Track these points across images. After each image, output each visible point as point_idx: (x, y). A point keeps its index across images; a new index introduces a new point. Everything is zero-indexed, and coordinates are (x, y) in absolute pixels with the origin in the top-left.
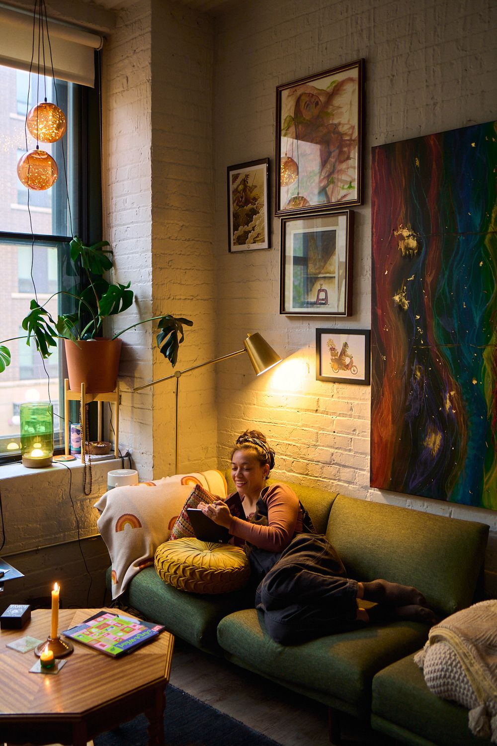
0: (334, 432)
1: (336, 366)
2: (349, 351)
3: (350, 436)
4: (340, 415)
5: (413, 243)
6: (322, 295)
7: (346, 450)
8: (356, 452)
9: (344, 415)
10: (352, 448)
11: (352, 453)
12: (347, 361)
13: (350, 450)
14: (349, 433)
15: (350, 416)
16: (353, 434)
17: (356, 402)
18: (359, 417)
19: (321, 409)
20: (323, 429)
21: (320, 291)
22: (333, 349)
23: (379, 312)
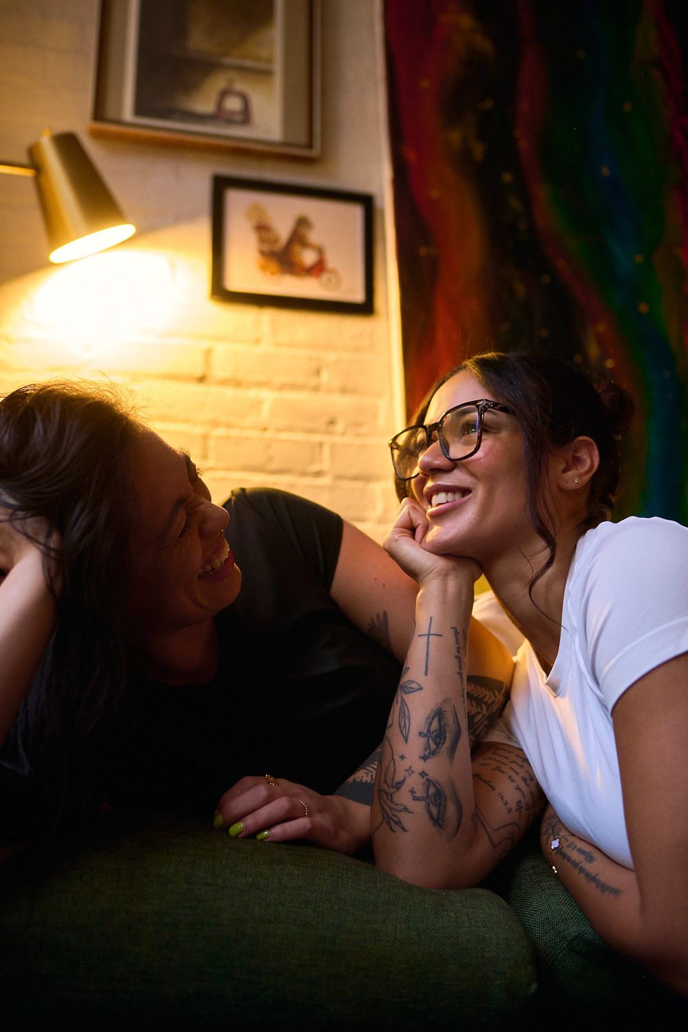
0: (265, 429)
1: (274, 266)
2: (314, 236)
3: (316, 438)
4: (282, 387)
5: (484, 44)
6: (233, 104)
7: (304, 474)
8: (339, 477)
9: (293, 387)
10: (325, 465)
11: (326, 481)
12: (309, 258)
13: (319, 474)
14: (312, 431)
15: (316, 389)
16: (327, 433)
17: (331, 357)
18: (344, 391)
19: (219, 372)
20: (229, 425)
21: (225, 94)
22: (262, 229)
23: (411, 156)
